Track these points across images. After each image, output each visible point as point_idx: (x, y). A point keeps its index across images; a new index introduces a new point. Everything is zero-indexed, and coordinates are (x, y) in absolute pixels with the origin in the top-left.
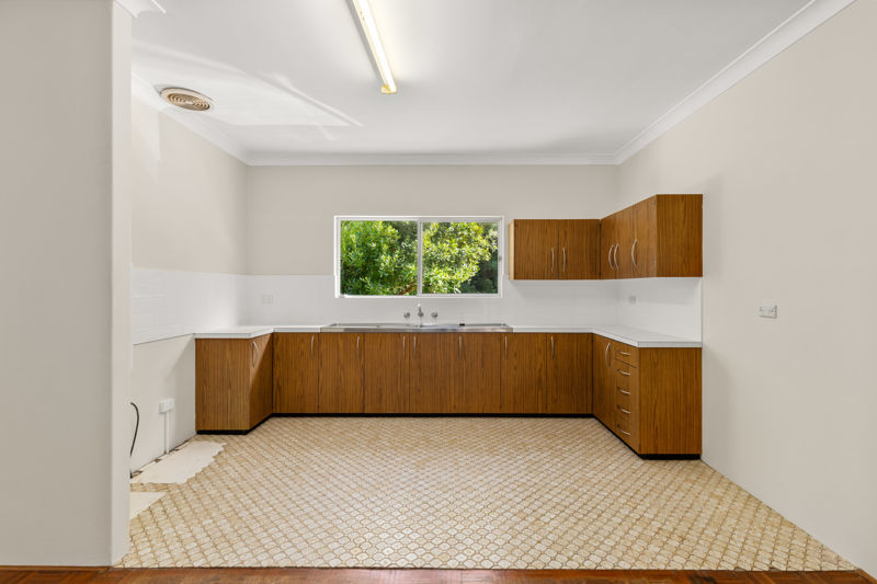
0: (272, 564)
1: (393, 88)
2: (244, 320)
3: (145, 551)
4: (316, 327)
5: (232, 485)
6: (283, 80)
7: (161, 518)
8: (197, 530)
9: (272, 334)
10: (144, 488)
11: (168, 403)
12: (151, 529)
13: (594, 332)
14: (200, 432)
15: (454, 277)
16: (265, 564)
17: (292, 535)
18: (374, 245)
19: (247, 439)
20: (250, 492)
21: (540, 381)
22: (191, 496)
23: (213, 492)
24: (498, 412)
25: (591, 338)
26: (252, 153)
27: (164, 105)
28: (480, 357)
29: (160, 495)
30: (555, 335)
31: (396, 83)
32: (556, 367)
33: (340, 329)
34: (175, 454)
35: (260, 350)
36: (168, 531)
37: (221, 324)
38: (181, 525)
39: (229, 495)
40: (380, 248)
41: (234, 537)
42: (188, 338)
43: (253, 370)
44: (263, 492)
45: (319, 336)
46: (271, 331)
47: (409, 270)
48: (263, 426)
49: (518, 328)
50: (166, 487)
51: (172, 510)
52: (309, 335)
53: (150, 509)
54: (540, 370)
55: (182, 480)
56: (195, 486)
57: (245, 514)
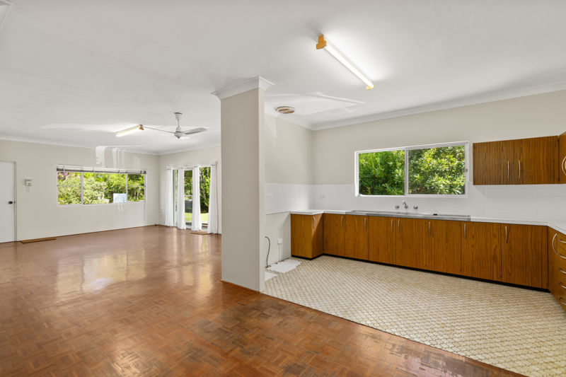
0: (309, 306)
1: (372, 86)
2: (312, 206)
3: (269, 291)
4: (343, 212)
5: (301, 278)
6: (320, 94)
7: (275, 282)
8: (286, 289)
9: (323, 214)
10: (271, 272)
11: (280, 241)
12: (272, 285)
13: (549, 225)
14: (293, 256)
15: (455, 182)
16: (307, 306)
17: (319, 300)
18: (391, 163)
19: (311, 262)
20: (308, 282)
21: (495, 257)
22: (286, 278)
23: (294, 279)
24: (459, 274)
25: (546, 230)
26: (315, 125)
27: (277, 114)
28: (444, 235)
29: (276, 275)
30: (509, 225)
31: (373, 82)
32: (511, 249)
33: (364, 214)
34: (283, 262)
35: (316, 222)
36: (277, 287)
37: (302, 208)
38: (281, 286)
39: (299, 281)
40: (395, 164)
41: (298, 295)
42: (288, 213)
43: (314, 230)
44: (313, 283)
45: (345, 216)
46: (322, 212)
47: (416, 178)
48: (319, 259)
49: (474, 218)
50: (278, 273)
51: (279, 281)
52: (340, 215)
53: (272, 279)
54: (495, 250)
55: (284, 272)
56: (288, 275)
57: (304, 289)
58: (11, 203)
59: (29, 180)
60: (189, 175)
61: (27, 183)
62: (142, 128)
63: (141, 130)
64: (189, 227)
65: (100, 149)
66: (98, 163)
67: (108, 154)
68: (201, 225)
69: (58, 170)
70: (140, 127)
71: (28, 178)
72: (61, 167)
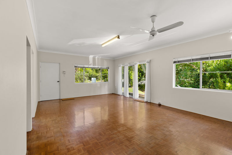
58: (58, 82)
59: (65, 72)
60: (131, 68)
61: (64, 72)
62: (119, 38)
63: (118, 39)
64: (131, 96)
65: (91, 57)
66: (90, 64)
67: (94, 59)
68: (138, 96)
69: (75, 67)
70: (118, 37)
71: (64, 71)
72: (76, 65)
